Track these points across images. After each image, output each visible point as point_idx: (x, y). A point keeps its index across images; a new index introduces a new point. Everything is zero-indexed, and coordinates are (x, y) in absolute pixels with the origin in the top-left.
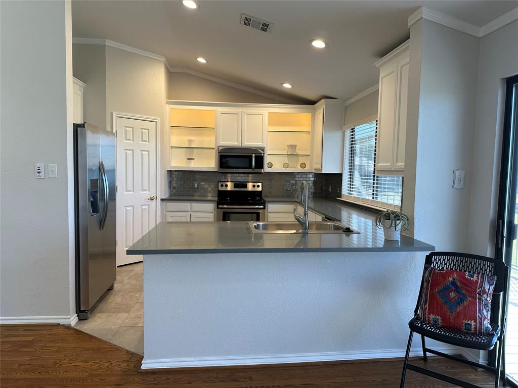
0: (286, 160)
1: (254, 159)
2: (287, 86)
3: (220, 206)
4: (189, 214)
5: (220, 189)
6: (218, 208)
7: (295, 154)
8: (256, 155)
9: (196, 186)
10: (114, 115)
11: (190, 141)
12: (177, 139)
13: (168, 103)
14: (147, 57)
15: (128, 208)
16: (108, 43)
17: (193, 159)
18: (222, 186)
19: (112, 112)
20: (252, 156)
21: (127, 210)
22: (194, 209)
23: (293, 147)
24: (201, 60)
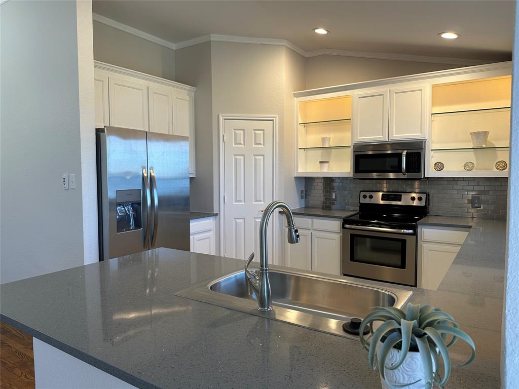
0: (471, 157)
1: (404, 159)
2: (449, 36)
3: (347, 226)
4: (309, 232)
5: (363, 201)
6: (343, 227)
7: (484, 146)
8: (410, 151)
9: (334, 197)
10: (221, 118)
11: (323, 139)
12: (313, 138)
13: (296, 96)
14: (262, 44)
15: (238, 221)
16: (214, 38)
17: (327, 162)
18: (365, 197)
19: (219, 115)
20: (401, 154)
21: (236, 222)
22: (315, 227)
23: (481, 135)
24: (321, 31)
